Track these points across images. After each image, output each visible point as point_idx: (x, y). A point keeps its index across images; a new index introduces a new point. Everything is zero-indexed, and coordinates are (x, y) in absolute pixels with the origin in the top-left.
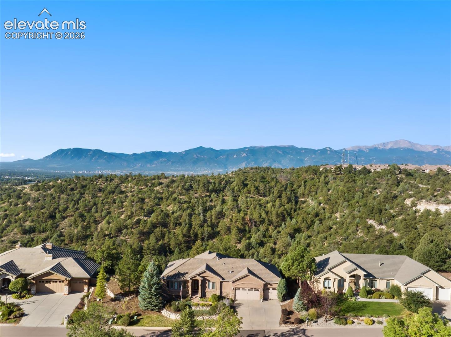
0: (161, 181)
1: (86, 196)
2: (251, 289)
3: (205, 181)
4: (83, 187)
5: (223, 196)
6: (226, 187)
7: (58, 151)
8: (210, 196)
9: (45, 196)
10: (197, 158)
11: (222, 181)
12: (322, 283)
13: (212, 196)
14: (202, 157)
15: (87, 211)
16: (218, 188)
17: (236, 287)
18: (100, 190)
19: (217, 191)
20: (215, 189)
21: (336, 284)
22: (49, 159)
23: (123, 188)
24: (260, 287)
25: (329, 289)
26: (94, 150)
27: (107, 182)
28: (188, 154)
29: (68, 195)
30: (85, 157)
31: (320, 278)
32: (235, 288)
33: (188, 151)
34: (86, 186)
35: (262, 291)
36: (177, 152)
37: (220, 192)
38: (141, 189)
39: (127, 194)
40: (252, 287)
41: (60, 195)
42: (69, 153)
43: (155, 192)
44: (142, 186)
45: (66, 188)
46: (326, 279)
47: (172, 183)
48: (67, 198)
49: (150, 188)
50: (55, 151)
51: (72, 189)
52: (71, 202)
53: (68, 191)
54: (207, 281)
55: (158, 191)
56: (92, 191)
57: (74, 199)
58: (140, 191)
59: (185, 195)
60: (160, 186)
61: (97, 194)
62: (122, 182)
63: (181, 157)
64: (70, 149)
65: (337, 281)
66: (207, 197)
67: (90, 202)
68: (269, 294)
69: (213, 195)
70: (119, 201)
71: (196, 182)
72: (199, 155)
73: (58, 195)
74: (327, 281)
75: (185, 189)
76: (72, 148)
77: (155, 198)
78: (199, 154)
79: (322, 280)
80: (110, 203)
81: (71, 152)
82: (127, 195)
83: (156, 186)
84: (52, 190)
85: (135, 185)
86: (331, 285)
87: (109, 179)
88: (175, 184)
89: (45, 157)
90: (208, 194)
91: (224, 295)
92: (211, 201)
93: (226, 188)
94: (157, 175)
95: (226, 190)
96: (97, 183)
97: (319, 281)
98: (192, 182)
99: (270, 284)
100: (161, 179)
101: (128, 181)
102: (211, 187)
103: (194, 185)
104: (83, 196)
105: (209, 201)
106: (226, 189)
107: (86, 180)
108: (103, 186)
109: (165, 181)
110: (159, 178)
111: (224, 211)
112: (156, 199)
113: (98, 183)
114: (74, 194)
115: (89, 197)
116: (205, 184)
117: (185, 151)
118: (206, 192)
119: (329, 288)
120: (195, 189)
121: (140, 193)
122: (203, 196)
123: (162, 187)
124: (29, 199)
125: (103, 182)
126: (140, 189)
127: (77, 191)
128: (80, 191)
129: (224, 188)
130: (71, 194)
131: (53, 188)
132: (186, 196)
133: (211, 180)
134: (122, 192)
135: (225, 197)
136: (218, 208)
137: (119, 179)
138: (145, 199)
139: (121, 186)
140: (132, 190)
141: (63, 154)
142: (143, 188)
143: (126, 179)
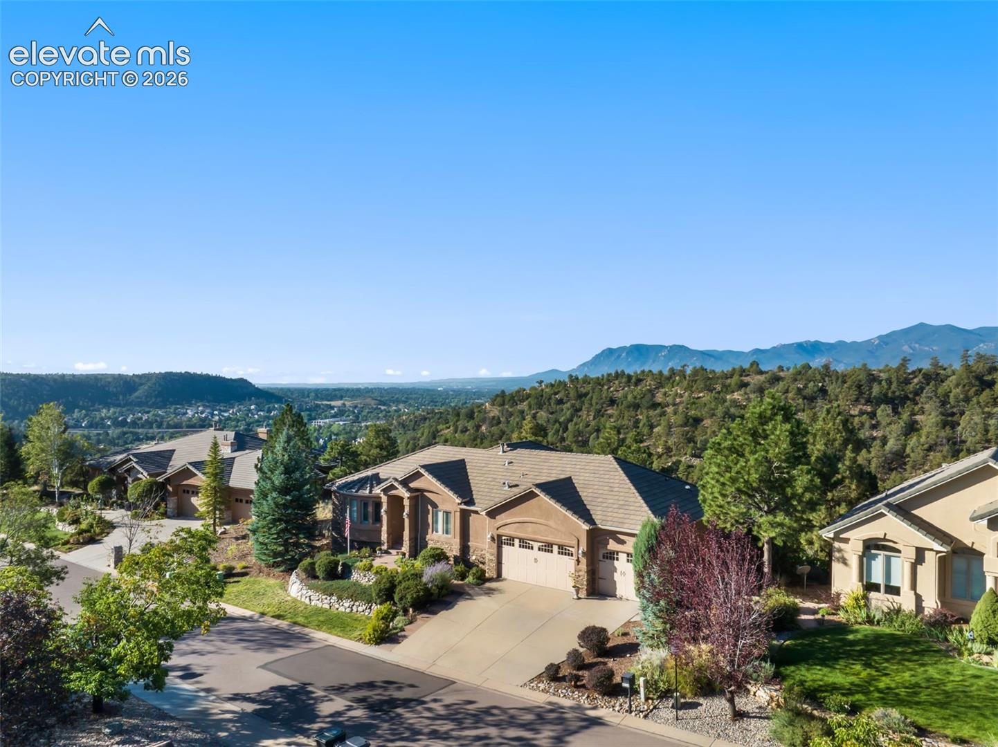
0: (746, 379)
1: (584, 413)
2: (547, 547)
3: (863, 376)
4: (581, 396)
5: (913, 414)
6: (922, 389)
7: (603, 351)
8: (873, 415)
9: (511, 414)
10: (911, 351)
11: (915, 377)
12: (854, 561)
13: (879, 412)
14: (927, 348)
15: (581, 444)
16: (897, 394)
17: (501, 531)
18: (612, 402)
19: (896, 403)
20: (890, 395)
21: (929, 574)
22: (588, 367)
23: (659, 398)
24: (575, 543)
25: (890, 597)
26: (671, 347)
27: (629, 386)
28: (886, 344)
29: (552, 413)
30: (654, 362)
31: (846, 541)
32: (499, 536)
33: (887, 336)
34: (586, 395)
35: (584, 561)
36: (859, 341)
37: (903, 404)
38: (699, 398)
39: (666, 409)
40: (550, 539)
41: (537, 413)
42: (624, 355)
43: (727, 404)
44: (700, 392)
45: (550, 399)
46: (871, 546)
47: (774, 383)
48: (548, 418)
49: (716, 395)
50: (597, 353)
51: (560, 402)
52: (554, 425)
53: (552, 404)
54: (430, 507)
55: (734, 402)
56: (597, 403)
57: (560, 420)
58: (694, 403)
59: (804, 411)
60: (742, 392)
61: (606, 410)
62: (660, 385)
63: (869, 351)
64: (625, 348)
65: (931, 560)
66: (865, 416)
67: (588, 426)
68: (617, 576)
69: (883, 412)
70: (644, 424)
71: (838, 379)
72: (917, 346)
73: (533, 412)
74: (881, 556)
75: (804, 398)
76: (628, 346)
77: (724, 417)
78: (916, 343)
79: (852, 549)
80: (627, 428)
81: (627, 353)
82: (665, 411)
83: (733, 392)
84: (525, 403)
85: (686, 390)
86: (901, 577)
87: (634, 380)
88: (781, 386)
89: (581, 365)
90: (869, 409)
91: (474, 557)
92: (874, 427)
93: (922, 392)
94: (741, 367)
95: (922, 398)
96: (609, 388)
97: (840, 550)
98: (827, 379)
99: (613, 535)
100: (748, 375)
101: (674, 382)
102: (876, 390)
103: (831, 387)
104: (579, 414)
105: (867, 425)
106: (924, 395)
107: (589, 383)
108: (620, 394)
109: (755, 380)
110: (743, 372)
111: (908, 450)
112: (726, 420)
113: (612, 389)
114: (563, 410)
115: (588, 415)
116: (862, 383)
117: (880, 337)
118: (864, 405)
119: (895, 591)
120: (833, 397)
121: (694, 406)
122: (852, 412)
123: (746, 393)
124: (484, 420)
125: (620, 387)
126: (694, 398)
127: (568, 405)
128: (573, 406)
129: (917, 393)
130: (556, 412)
131: (527, 399)
132: (805, 414)
133: (882, 375)
134: (655, 406)
135: (918, 417)
136: (891, 444)
137: (654, 379)
138: (702, 420)
139: (657, 393)
140: (678, 400)
141: (613, 358)
142: (701, 395)
143: (670, 377)
